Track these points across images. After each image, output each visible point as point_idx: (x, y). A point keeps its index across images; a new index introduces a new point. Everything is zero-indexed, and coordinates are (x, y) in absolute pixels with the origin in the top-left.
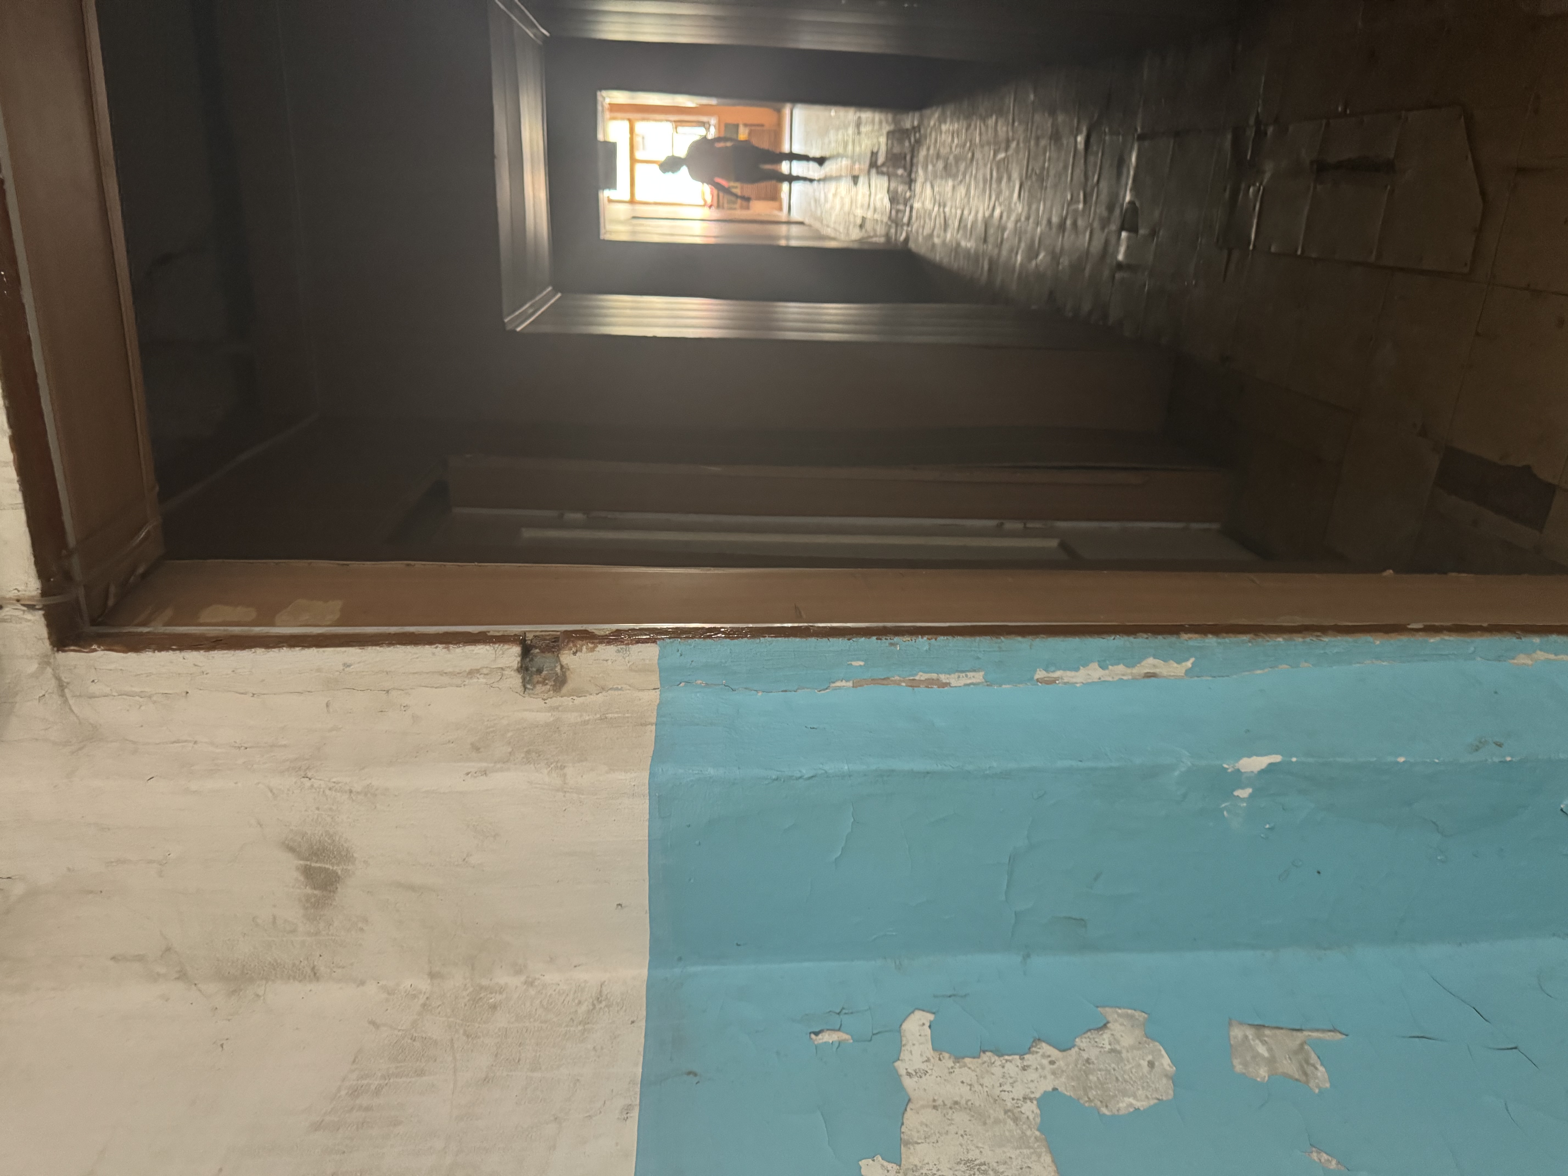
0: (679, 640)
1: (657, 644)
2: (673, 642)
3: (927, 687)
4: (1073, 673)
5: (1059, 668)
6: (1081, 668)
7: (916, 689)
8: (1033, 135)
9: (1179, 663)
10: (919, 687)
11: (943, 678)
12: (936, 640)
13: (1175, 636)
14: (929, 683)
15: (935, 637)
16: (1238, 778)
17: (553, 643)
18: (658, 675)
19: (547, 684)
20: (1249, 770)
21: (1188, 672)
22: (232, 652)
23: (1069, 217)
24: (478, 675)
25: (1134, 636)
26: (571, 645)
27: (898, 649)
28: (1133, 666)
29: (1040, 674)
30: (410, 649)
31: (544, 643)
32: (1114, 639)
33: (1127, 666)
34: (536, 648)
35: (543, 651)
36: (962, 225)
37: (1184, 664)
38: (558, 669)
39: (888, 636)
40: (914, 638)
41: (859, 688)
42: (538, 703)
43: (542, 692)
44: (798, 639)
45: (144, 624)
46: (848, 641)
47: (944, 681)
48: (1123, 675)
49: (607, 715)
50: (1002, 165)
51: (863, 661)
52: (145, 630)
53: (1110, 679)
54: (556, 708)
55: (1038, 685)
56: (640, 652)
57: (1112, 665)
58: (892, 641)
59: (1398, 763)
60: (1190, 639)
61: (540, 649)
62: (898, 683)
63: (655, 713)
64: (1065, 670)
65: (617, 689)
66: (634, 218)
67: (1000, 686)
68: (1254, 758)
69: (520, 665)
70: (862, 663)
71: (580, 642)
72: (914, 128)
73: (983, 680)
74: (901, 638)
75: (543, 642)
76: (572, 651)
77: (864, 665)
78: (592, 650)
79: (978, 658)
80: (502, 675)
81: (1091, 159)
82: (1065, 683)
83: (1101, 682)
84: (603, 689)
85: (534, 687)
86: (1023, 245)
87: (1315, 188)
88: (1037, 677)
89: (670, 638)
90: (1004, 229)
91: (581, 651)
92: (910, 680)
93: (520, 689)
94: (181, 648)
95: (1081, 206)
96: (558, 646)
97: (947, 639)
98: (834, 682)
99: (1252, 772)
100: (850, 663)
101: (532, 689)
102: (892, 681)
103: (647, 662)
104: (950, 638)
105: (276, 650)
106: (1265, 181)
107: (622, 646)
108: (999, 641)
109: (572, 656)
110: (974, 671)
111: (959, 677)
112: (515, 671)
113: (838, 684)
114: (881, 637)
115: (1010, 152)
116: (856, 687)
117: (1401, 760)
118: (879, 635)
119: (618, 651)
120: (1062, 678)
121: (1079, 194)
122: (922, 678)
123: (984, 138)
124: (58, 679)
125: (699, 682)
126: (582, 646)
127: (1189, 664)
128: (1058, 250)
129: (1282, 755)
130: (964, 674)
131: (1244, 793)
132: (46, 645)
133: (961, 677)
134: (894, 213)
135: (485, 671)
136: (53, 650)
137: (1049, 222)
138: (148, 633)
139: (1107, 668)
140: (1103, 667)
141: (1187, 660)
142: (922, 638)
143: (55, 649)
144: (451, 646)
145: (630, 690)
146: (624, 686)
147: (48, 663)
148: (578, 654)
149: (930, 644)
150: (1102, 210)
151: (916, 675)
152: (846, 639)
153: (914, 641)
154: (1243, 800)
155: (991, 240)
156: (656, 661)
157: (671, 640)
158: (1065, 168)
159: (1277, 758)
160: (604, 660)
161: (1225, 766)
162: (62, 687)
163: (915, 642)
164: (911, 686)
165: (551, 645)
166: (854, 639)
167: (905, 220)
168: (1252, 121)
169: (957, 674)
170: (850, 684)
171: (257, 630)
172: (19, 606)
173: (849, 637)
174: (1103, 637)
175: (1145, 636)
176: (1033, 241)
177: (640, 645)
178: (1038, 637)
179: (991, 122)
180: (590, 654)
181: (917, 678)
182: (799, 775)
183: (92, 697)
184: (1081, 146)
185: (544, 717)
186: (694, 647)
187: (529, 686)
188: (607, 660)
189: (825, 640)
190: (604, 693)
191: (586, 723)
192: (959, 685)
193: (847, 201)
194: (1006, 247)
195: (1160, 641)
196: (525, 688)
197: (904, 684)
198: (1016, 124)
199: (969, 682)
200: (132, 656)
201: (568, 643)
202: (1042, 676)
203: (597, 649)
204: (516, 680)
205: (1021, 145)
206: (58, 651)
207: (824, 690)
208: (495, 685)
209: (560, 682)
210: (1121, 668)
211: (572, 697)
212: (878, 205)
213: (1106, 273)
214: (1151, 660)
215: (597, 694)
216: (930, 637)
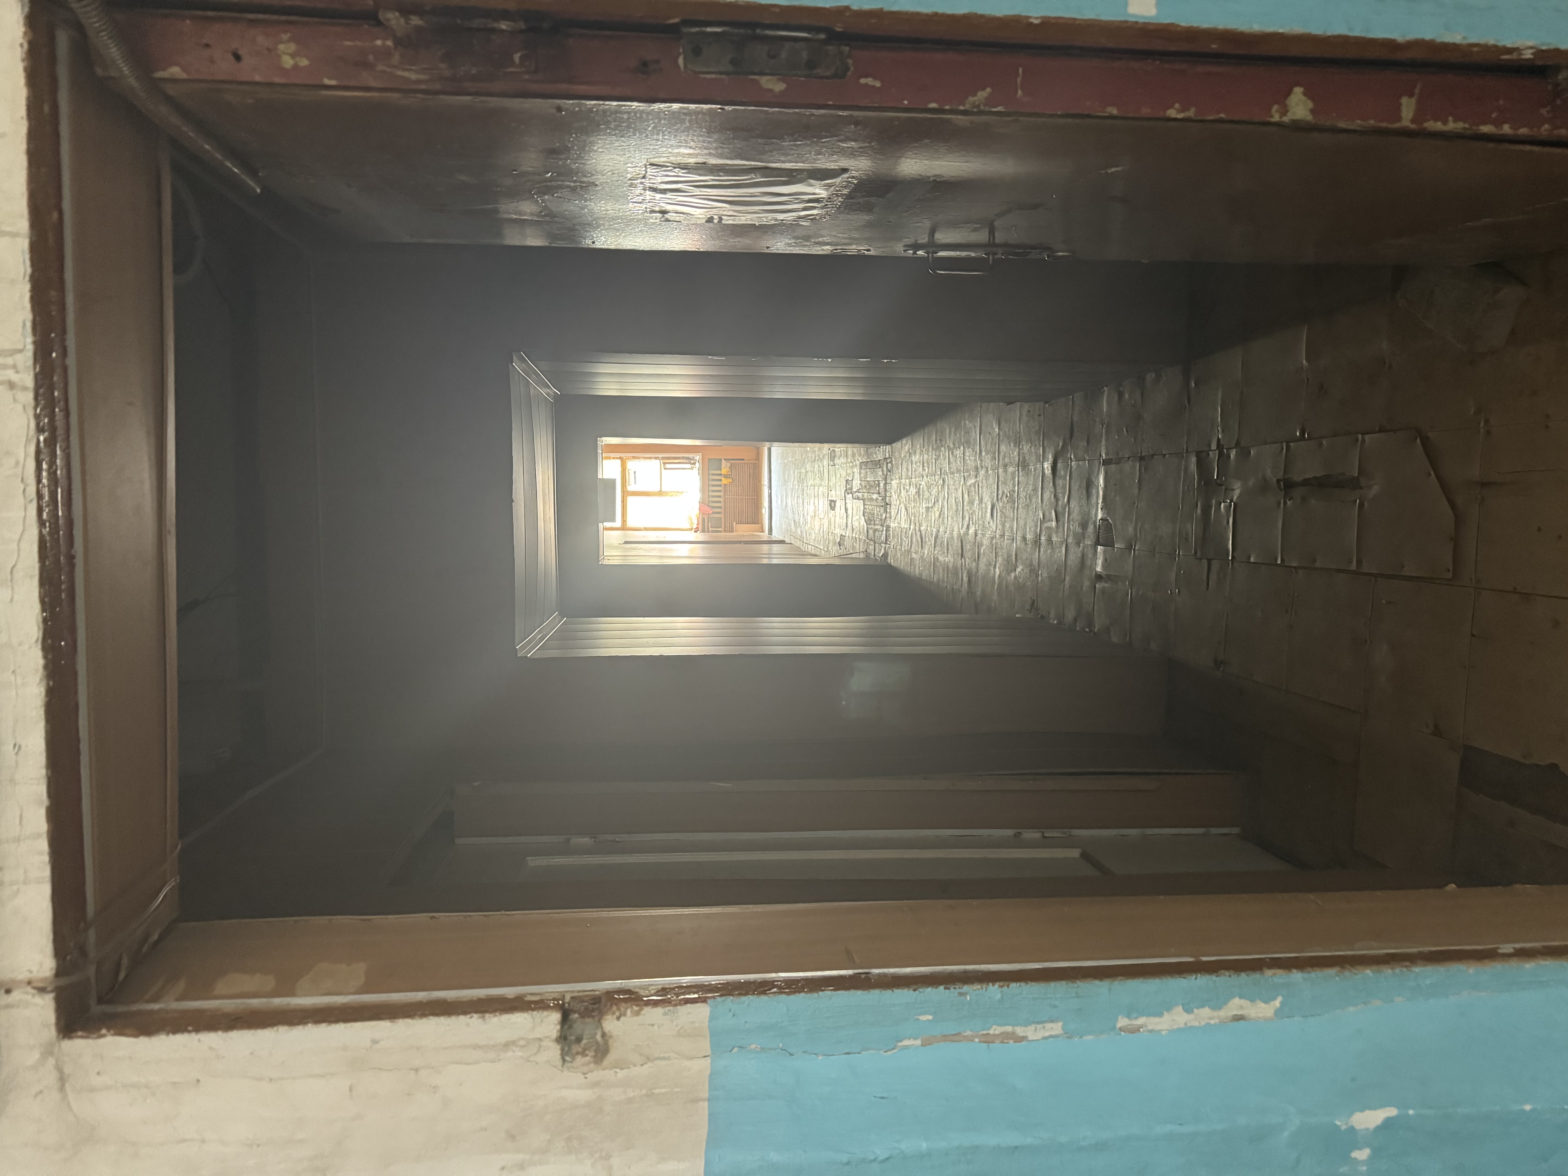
0: (731, 998)
1: (707, 1003)
2: (724, 1000)
3: (1002, 1042)
4: (1157, 1020)
5: (1142, 1014)
6: (1165, 1012)
7: (991, 1045)
8: (1001, 463)
9: (1266, 1002)
10: (994, 1042)
11: (1020, 1031)
12: (1008, 987)
13: (1259, 972)
14: (1006, 1037)
15: (1006, 983)
16: (1353, 1138)
17: (593, 1006)
18: (708, 1040)
19: (587, 1055)
20: (1363, 1127)
21: (1277, 1012)
22: (252, 1032)
23: (1044, 533)
24: (514, 1048)
25: (1215, 974)
26: (615, 1008)
27: (968, 999)
28: (1219, 1008)
29: (1122, 1022)
30: (442, 1020)
31: (582, 1006)
32: (1196, 979)
33: (1214, 1008)
34: (575, 1012)
35: (582, 1016)
36: (939, 542)
37: (1272, 1003)
38: (598, 1037)
39: (957, 985)
40: (984, 986)
41: (929, 1047)
42: (575, 1078)
43: (583, 1065)
44: (859, 992)
45: (155, 999)
46: (914, 992)
47: (1021, 1034)
48: (1211, 1018)
49: (654, 1091)
50: (972, 488)
51: (931, 1014)
52: (156, 1006)
53: (1196, 1024)
54: (596, 1084)
55: (1120, 1034)
56: (689, 1013)
57: (1198, 1008)
58: (961, 991)
59: (1523, 1111)
60: (1274, 974)
61: (579, 1014)
62: (970, 1039)
63: (707, 1086)
64: (1149, 1015)
65: (664, 1058)
66: (626, 543)
67: (1081, 1037)
68: (1367, 1112)
69: (559, 1034)
70: (930, 1017)
71: (624, 1005)
72: (885, 459)
73: (1062, 1032)
74: (971, 986)
75: (581, 1004)
76: (615, 1016)
77: (932, 1020)
78: (637, 1013)
79: (1055, 1006)
80: (540, 1046)
81: (1060, 482)
82: (1151, 1031)
83: (1188, 1029)
84: (648, 1059)
85: (573, 1059)
86: (1000, 559)
87: (1285, 503)
88: (1119, 1025)
89: (721, 996)
90: (980, 546)
91: (625, 1015)
92: (983, 1034)
93: (559, 1063)
94: (198, 1030)
95: (1054, 524)
96: (598, 1009)
97: (1020, 985)
98: (901, 1041)
99: (1367, 1129)
100: (916, 1017)
101: (571, 1062)
102: (965, 1037)
103: (697, 1025)
104: (1023, 984)
105: (300, 1027)
106: (1235, 498)
107: (669, 1008)
108: (1075, 985)
109: (616, 1022)
110: (1052, 1021)
111: (1036, 1029)
112: (553, 1041)
113: (906, 1043)
114: (948, 986)
115: (980, 478)
116: (925, 1046)
117: (1528, 1107)
118: (947, 984)
119: (665, 1014)
120: (1146, 1026)
121: (1051, 513)
122: (997, 1032)
123: (953, 466)
124: (59, 1069)
125: (753, 1046)
126: (627, 1009)
127: (1277, 1003)
128: (1035, 563)
129: (1398, 1108)
130: (1041, 1026)
131: (1362, 1155)
132: (53, 1031)
133: (1038, 1028)
134: (871, 531)
135: (522, 1043)
136: (58, 1037)
137: (1024, 538)
138: (160, 1010)
139: (1192, 1012)
140: (1188, 1011)
141: (1275, 999)
142: (993, 985)
143: (61, 1036)
144: (487, 1015)
145: (677, 1059)
146: (671, 1054)
147: (51, 1053)
148: (622, 1019)
149: (1001, 992)
150: (1076, 527)
151: (990, 1028)
152: (912, 990)
153: (984, 989)
154: (1363, 1162)
155: (968, 555)
156: (707, 1024)
157: (723, 998)
158: (1035, 490)
159: (1392, 1112)
160: (649, 1025)
161: (1338, 1123)
162: (62, 1080)
163: (986, 990)
164: (985, 1042)
165: (591, 1007)
166: (921, 990)
167: (883, 538)
168: (1214, 447)
169: (1033, 1026)
170: (918, 1042)
171: (278, 1002)
172: (29, 989)
173: (915, 987)
174: (1183, 976)
175: (1227, 973)
176: (1009, 556)
177: (689, 1005)
178: (1115, 980)
179: (958, 452)
180: (636, 1018)
181: (991, 1032)
182: (872, 1157)
183: (93, 1090)
184: (1048, 472)
185: (584, 1095)
186: (748, 1006)
187: (567, 1058)
188: (653, 1025)
189: (889, 992)
190: (650, 1064)
191: (630, 1101)
192: (1038, 1038)
193: (826, 522)
194: (983, 561)
195: (1243, 978)
196: (564, 1060)
197: (977, 1040)
198: (983, 454)
199: (1047, 1034)
200: (143, 1041)
201: (611, 1006)
202: (1125, 1024)
203: (643, 1012)
204: (554, 1051)
205: (990, 472)
206: (64, 1037)
207: (890, 1050)
208: (532, 1059)
209: (601, 1052)
210: (1206, 1012)
211: (615, 1070)
212: (856, 524)
213: (1087, 583)
214: (1236, 1001)
215: (642, 1065)
216: (1001, 984)
